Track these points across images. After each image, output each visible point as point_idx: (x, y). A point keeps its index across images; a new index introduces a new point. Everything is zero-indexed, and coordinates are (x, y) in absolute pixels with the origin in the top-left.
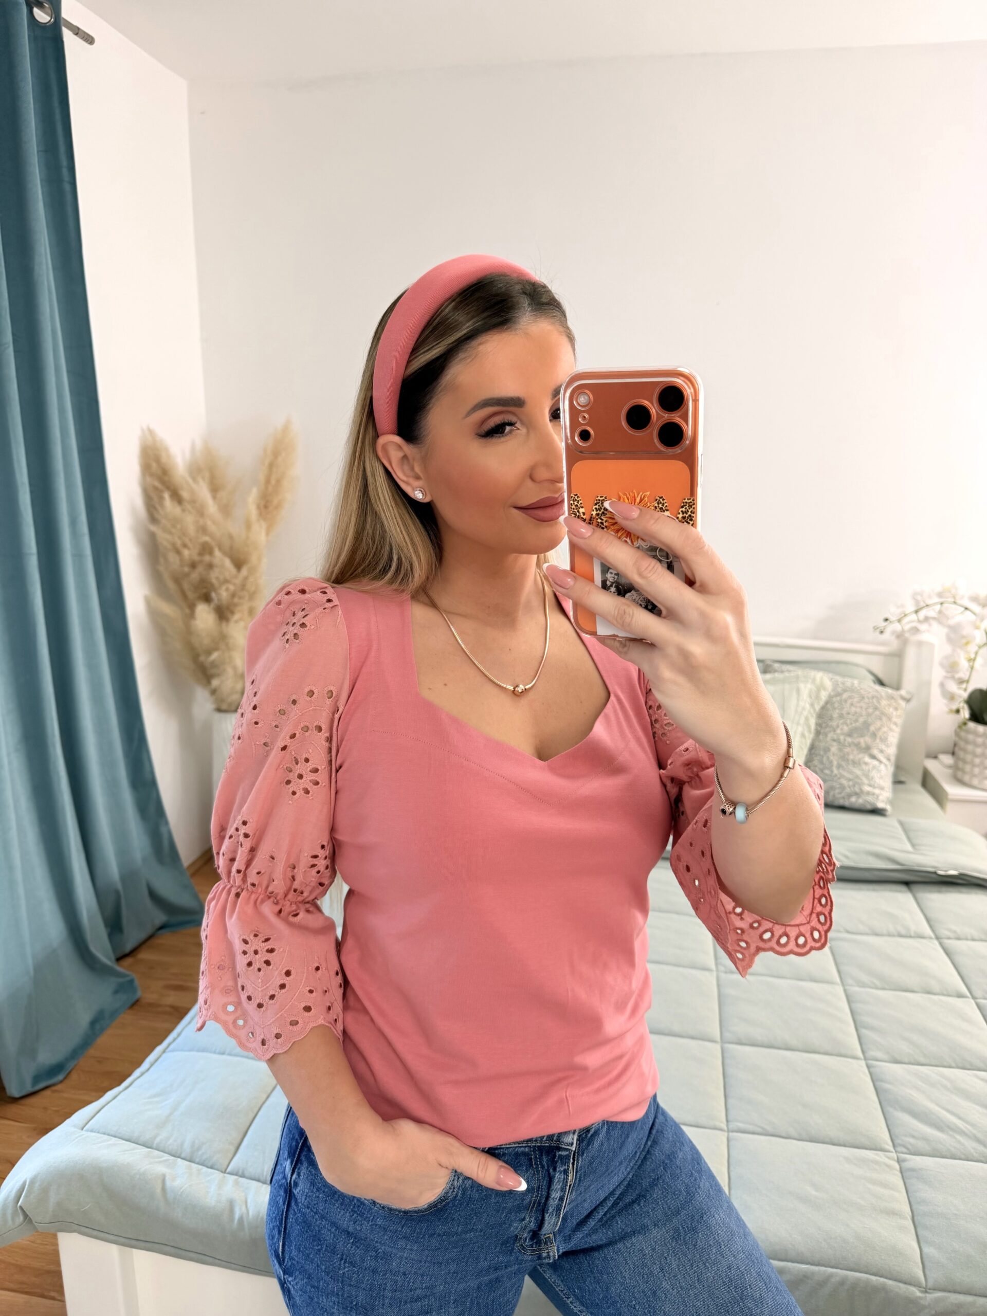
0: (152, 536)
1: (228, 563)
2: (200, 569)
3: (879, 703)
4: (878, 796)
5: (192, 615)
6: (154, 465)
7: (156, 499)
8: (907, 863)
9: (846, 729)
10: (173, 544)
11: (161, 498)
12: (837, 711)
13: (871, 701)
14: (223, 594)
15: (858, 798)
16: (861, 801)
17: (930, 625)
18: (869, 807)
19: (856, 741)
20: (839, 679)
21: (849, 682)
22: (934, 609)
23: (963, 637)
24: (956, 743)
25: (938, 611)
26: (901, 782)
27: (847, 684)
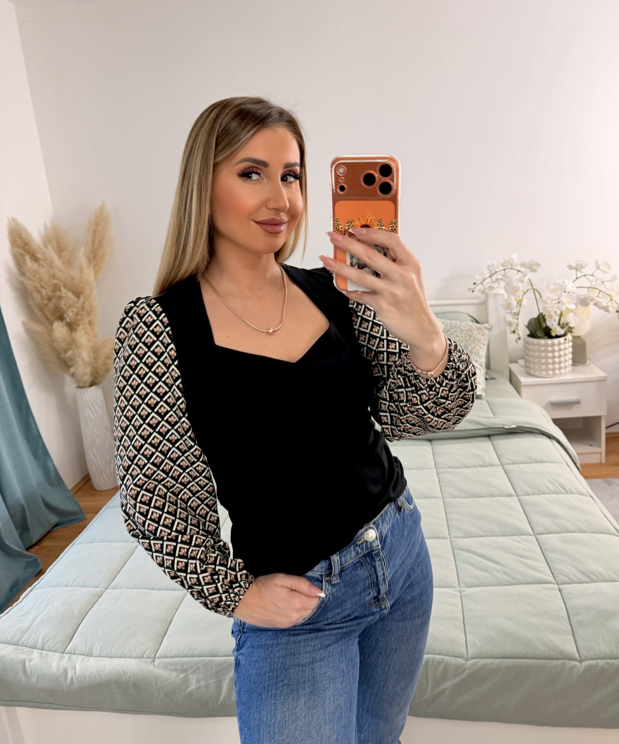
0: (22, 284)
1: (70, 295)
2: (54, 300)
3: (472, 332)
6: (18, 240)
7: (21, 261)
10: (35, 287)
11: (25, 260)
13: (468, 331)
14: (71, 314)
17: (499, 284)
20: (449, 322)
22: (501, 274)
23: (513, 288)
24: (524, 352)
25: (503, 274)
26: (493, 379)
27: (454, 324)
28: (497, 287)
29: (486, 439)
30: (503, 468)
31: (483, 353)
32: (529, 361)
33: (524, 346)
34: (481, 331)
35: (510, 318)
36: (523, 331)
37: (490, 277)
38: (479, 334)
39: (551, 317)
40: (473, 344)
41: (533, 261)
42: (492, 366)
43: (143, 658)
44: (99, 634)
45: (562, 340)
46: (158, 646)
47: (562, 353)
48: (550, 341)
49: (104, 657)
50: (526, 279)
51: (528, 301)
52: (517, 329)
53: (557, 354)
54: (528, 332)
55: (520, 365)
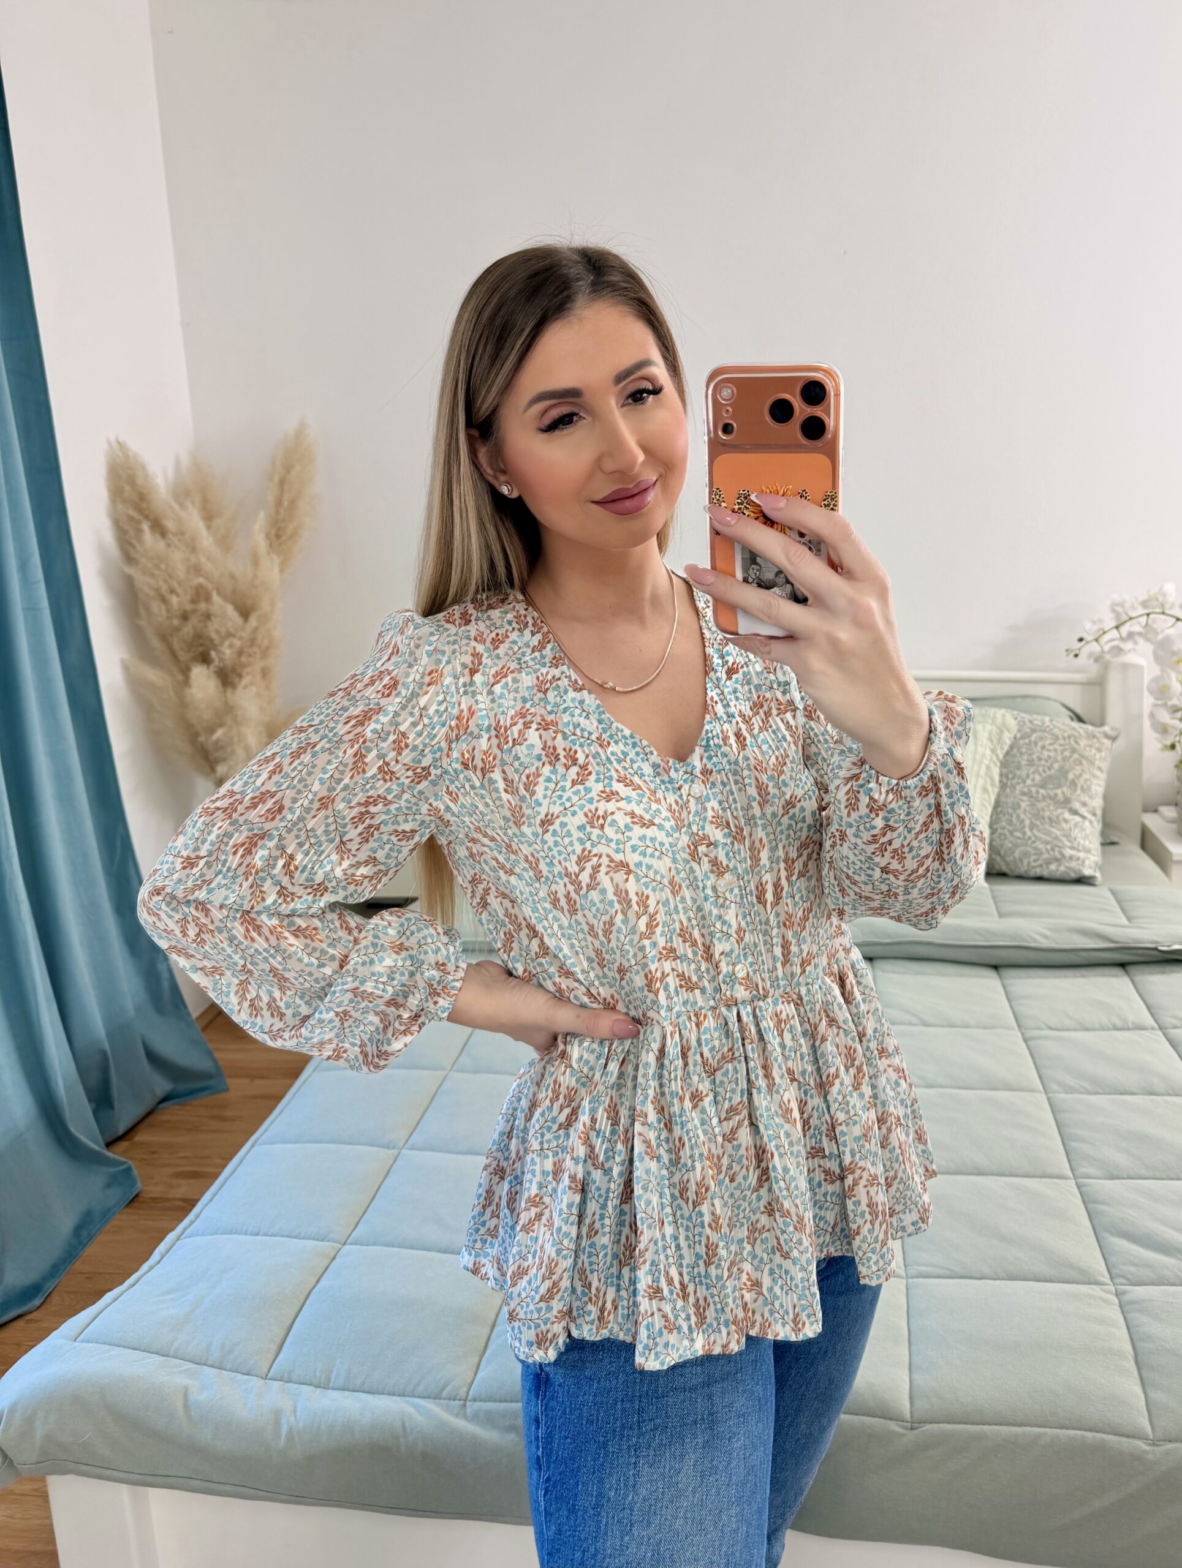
0: (129, 581)
1: (230, 610)
2: (194, 620)
3: (1077, 743)
4: (1083, 862)
5: (186, 682)
6: (127, 488)
7: (132, 533)
8: (1120, 940)
9: (1038, 778)
10: (157, 590)
11: (139, 531)
12: (1025, 757)
13: (1068, 742)
14: (227, 652)
15: (1059, 865)
16: (1062, 868)
17: (1136, 643)
18: (1073, 875)
19: (1052, 793)
20: (1027, 717)
21: (1038, 720)
22: (1139, 623)
23: (1174, 653)
25: (1144, 624)
27: (1036, 722)
28: (1132, 651)
29: (1118, 971)
30: (1164, 1034)
34: (1094, 740)
35: (1165, 717)
37: (1117, 627)
38: (1090, 746)
40: (1078, 768)
52: (1179, 742)
55: (1163, 817)
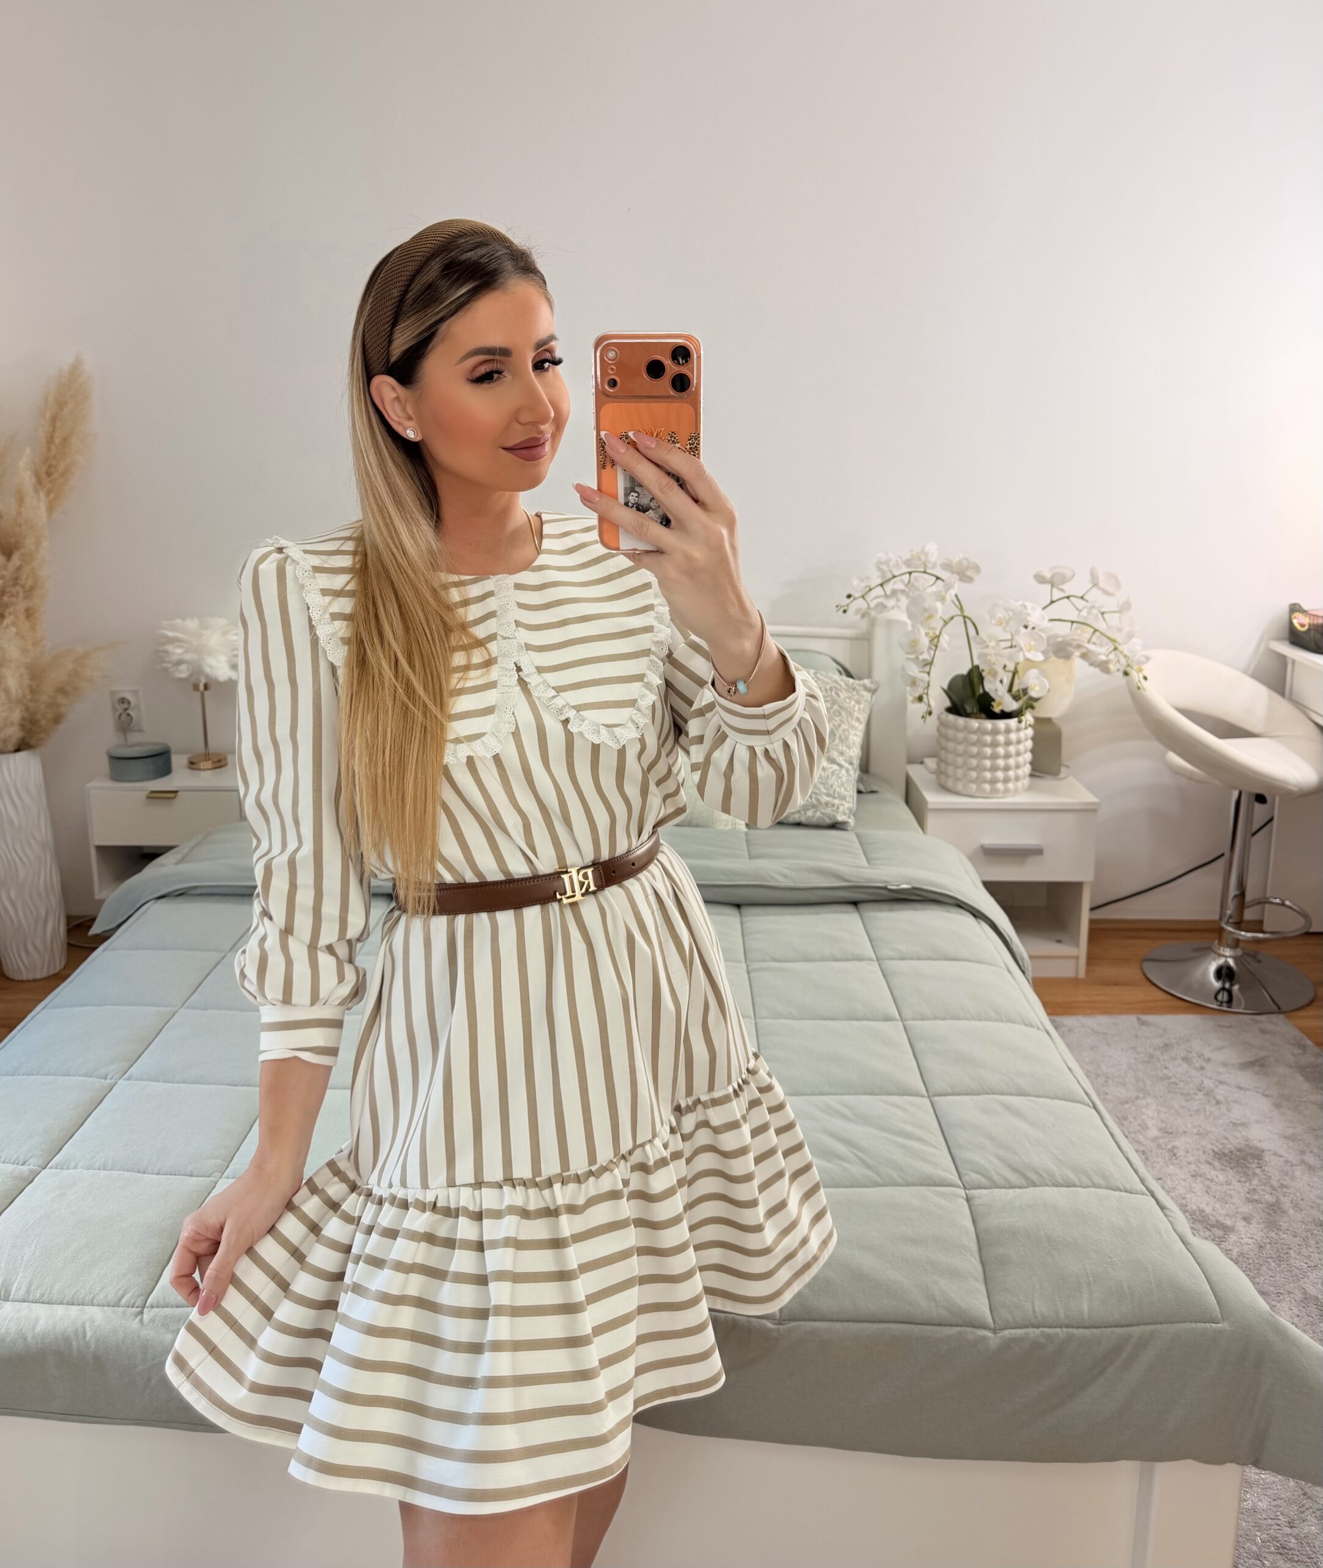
4: (838, 808)
8: (855, 879)
15: (815, 812)
16: (818, 814)
17: (898, 600)
18: (828, 821)
22: (902, 581)
23: (925, 610)
24: (938, 742)
25: (907, 582)
26: (873, 792)
28: (893, 607)
29: (851, 908)
30: (880, 965)
31: (856, 738)
32: (947, 764)
33: (938, 730)
34: (855, 693)
35: (914, 670)
36: (938, 700)
37: (882, 585)
38: (850, 698)
39: (994, 674)
40: (837, 719)
41: (967, 559)
42: (873, 768)
43: (119, 1306)
44: (26, 1257)
45: (1013, 722)
46: (153, 1283)
47: (1012, 749)
48: (988, 724)
49: (33, 1302)
50: (950, 595)
51: (952, 639)
52: (927, 694)
53: (1001, 750)
54: (948, 703)
55: (927, 768)
